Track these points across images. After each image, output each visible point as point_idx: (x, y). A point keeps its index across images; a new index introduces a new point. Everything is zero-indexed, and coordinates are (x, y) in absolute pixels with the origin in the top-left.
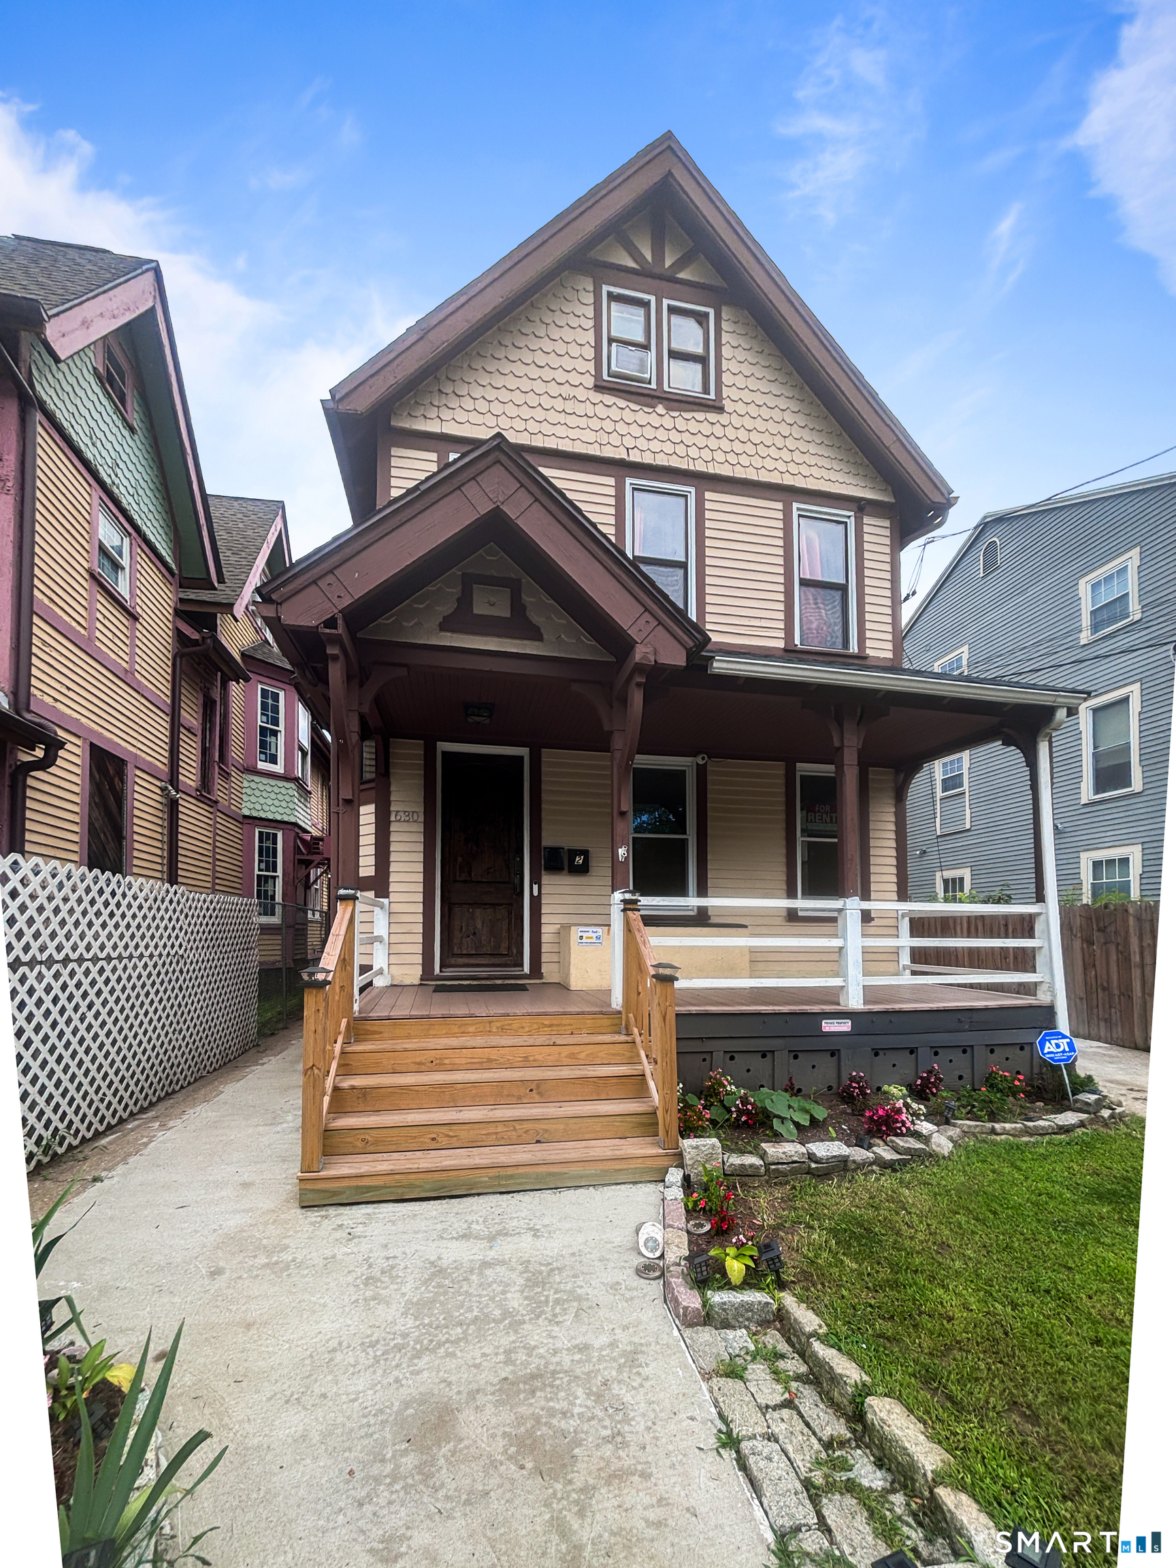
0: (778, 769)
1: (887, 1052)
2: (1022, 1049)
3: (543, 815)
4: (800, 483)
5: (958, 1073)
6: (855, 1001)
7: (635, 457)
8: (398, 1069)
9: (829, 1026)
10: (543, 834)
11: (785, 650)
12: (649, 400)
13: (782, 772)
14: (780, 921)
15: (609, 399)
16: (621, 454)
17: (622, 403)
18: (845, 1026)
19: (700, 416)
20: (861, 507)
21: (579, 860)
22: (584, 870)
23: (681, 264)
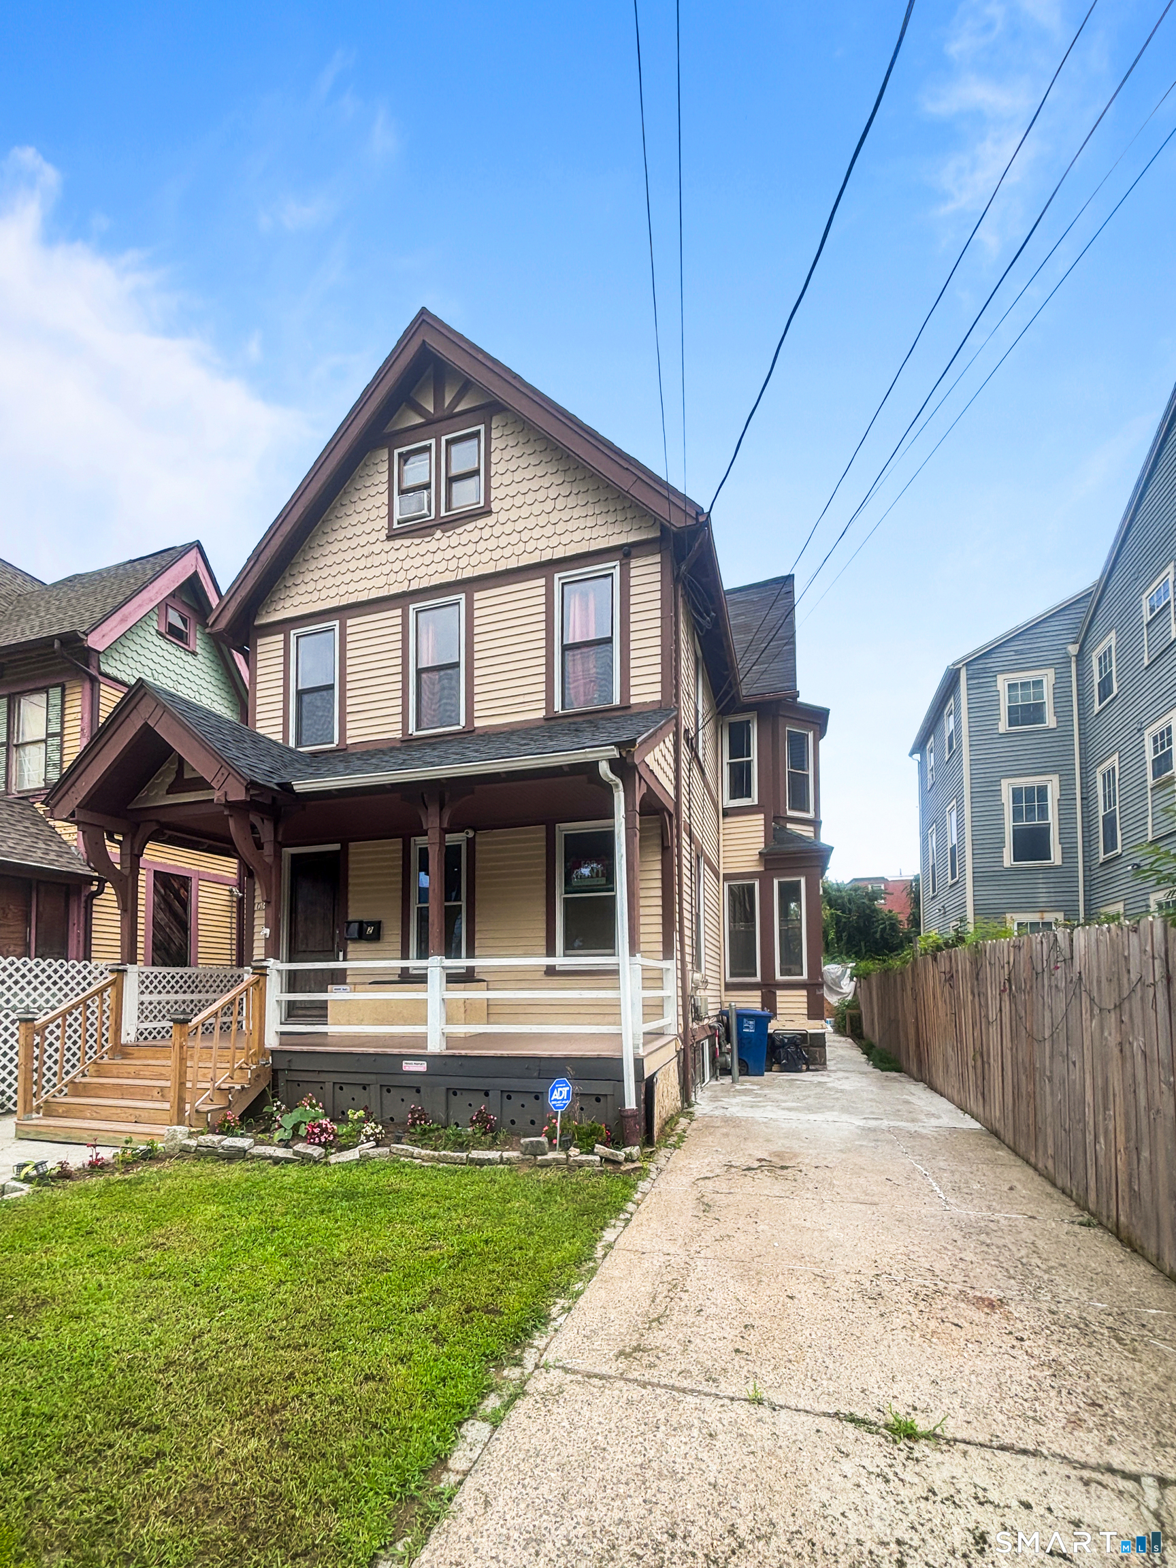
0: (540, 831)
1: (464, 1092)
2: (598, 1100)
3: (350, 896)
4: (559, 553)
5: (529, 1118)
6: (435, 1046)
7: (415, 586)
8: (121, 1075)
9: (409, 1066)
10: (350, 911)
11: (546, 719)
12: (428, 531)
13: (544, 835)
14: (540, 975)
15: (397, 543)
16: (404, 587)
17: (407, 542)
18: (421, 1067)
19: (470, 527)
20: (625, 553)
21: (370, 930)
22: (376, 937)
23: (457, 400)
